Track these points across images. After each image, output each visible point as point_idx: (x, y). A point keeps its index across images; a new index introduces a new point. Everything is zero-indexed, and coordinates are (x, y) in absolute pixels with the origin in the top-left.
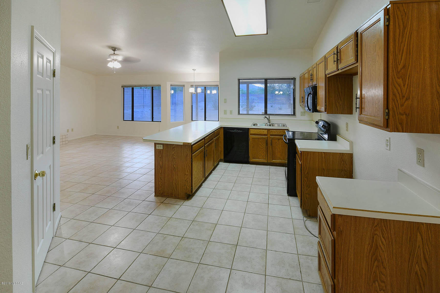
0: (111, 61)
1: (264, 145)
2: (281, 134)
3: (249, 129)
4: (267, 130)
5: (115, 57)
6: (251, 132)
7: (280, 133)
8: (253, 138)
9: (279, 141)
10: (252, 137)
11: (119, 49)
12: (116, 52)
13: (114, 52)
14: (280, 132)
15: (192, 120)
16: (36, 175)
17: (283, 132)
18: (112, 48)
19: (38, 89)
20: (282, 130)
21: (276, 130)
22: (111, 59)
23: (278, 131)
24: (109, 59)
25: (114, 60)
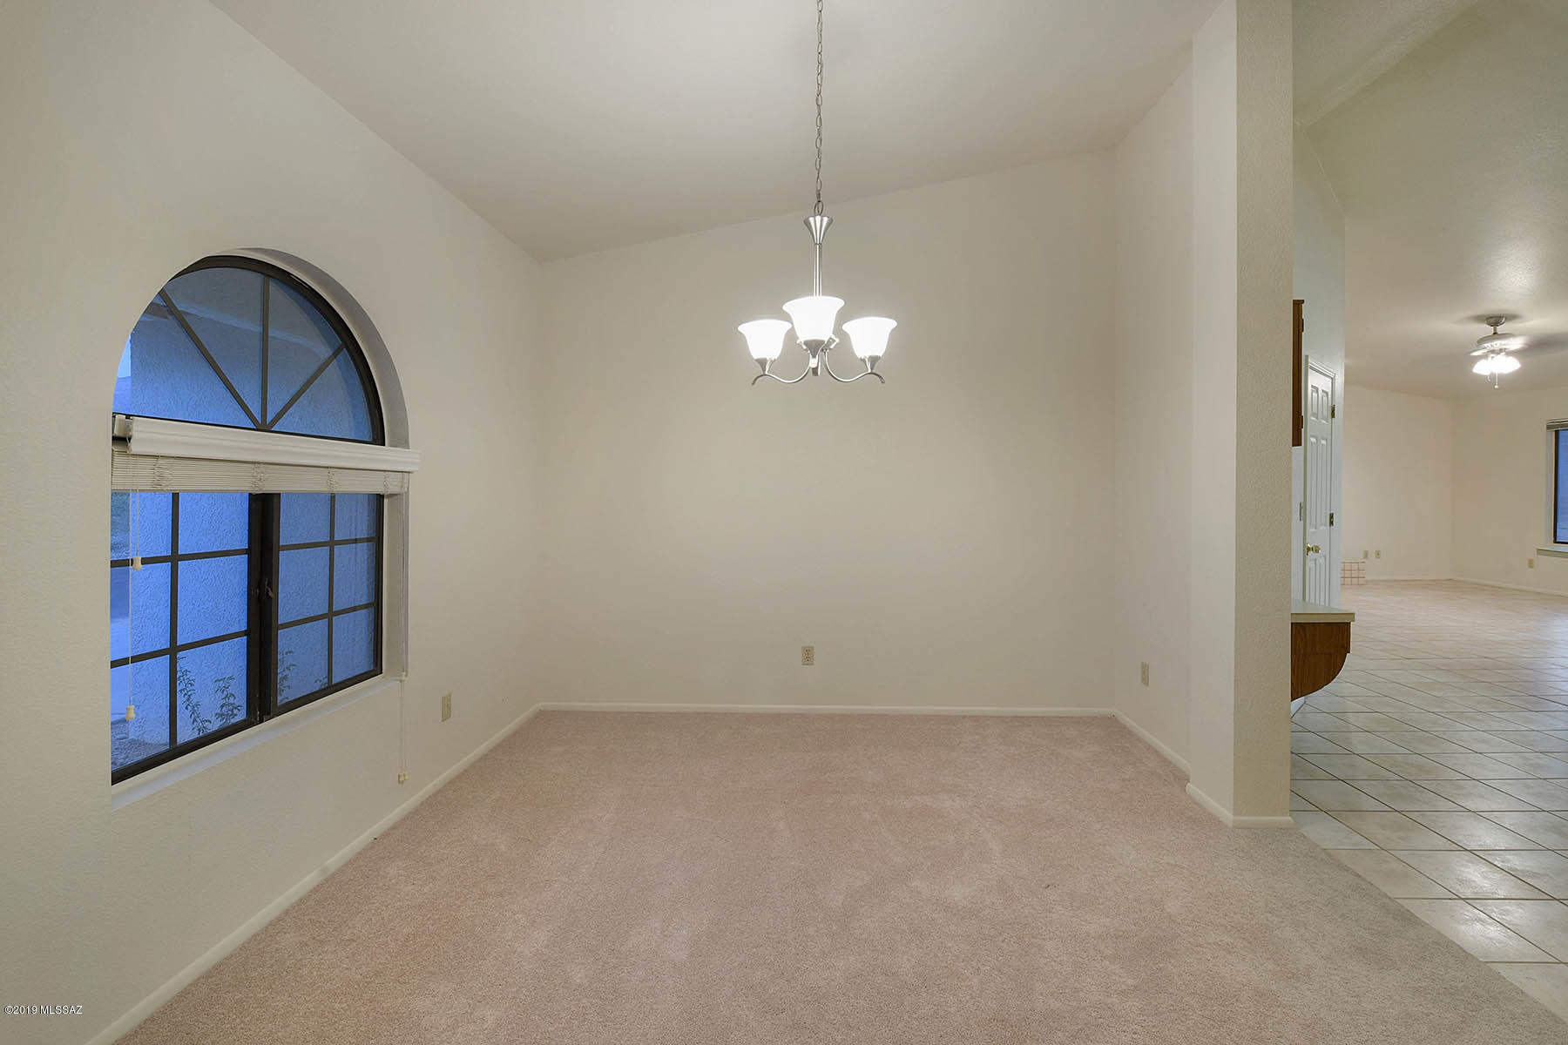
0: (1485, 356)
5: (1497, 344)
11: (1511, 317)
12: (1500, 329)
13: (1495, 329)
16: (1309, 549)
18: (1487, 318)
19: (1313, 437)
22: (1485, 351)
24: (1475, 354)
25: (1493, 352)
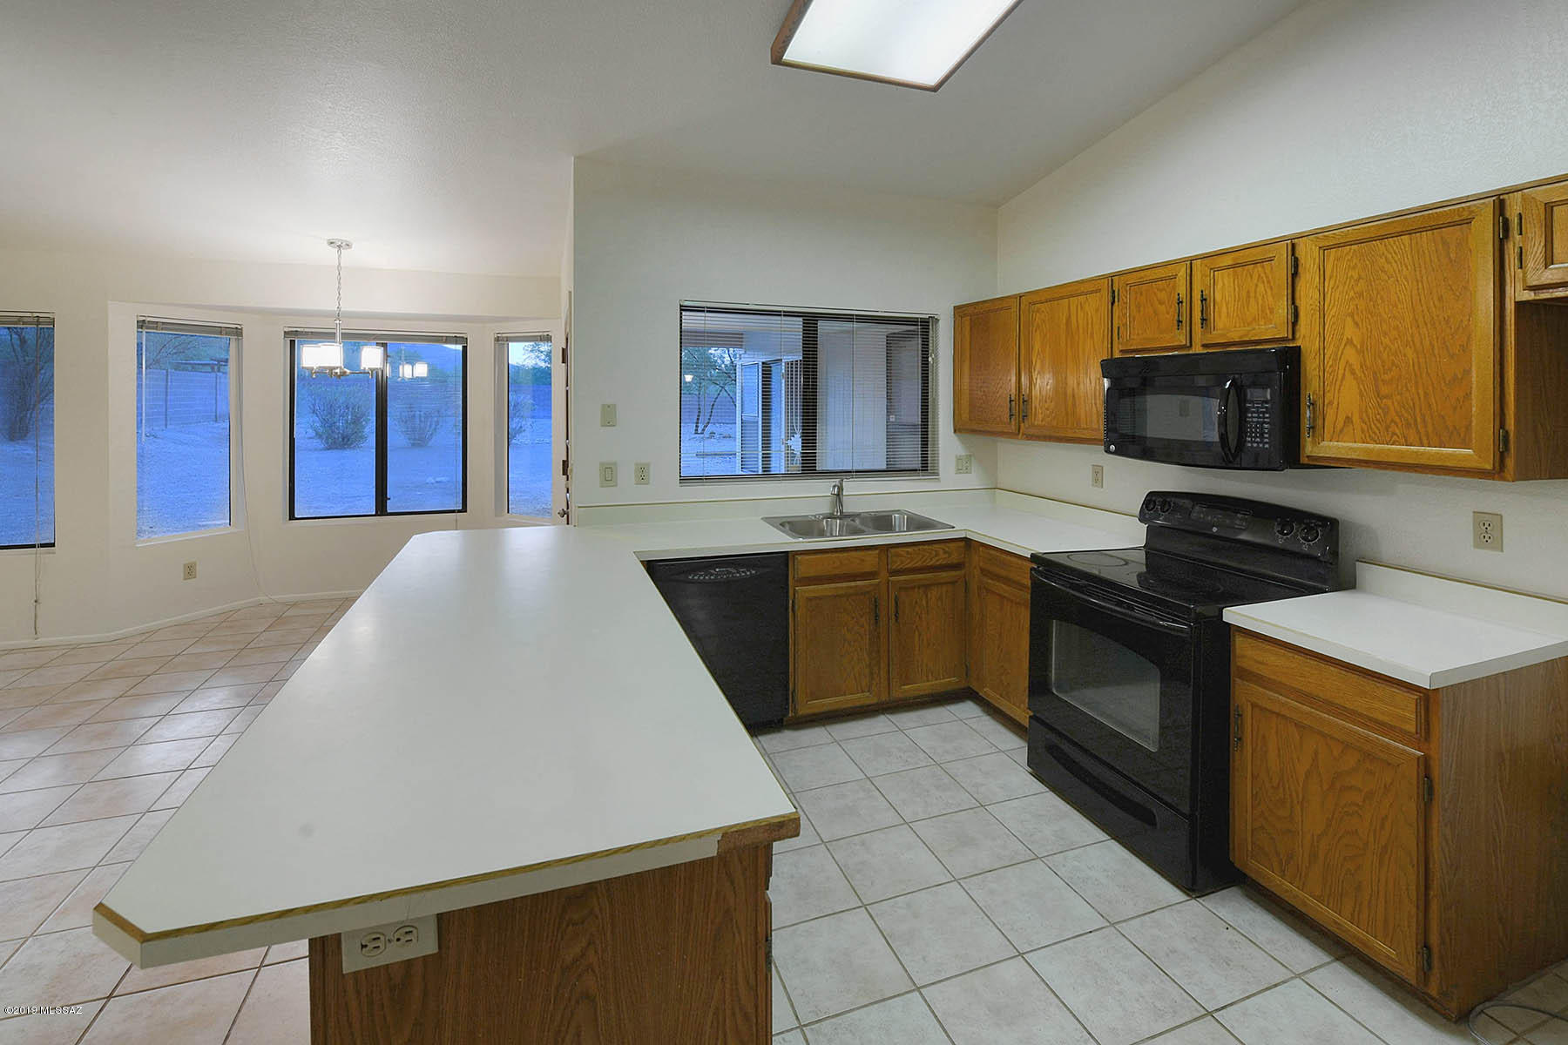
1: (863, 626)
2: (938, 563)
3: (790, 555)
4: (877, 551)
6: (801, 569)
7: (931, 559)
8: (809, 599)
9: (927, 596)
10: (807, 595)
14: (934, 553)
15: (292, 517)
17: (945, 552)
20: (942, 546)
21: (916, 548)
23: (924, 550)
